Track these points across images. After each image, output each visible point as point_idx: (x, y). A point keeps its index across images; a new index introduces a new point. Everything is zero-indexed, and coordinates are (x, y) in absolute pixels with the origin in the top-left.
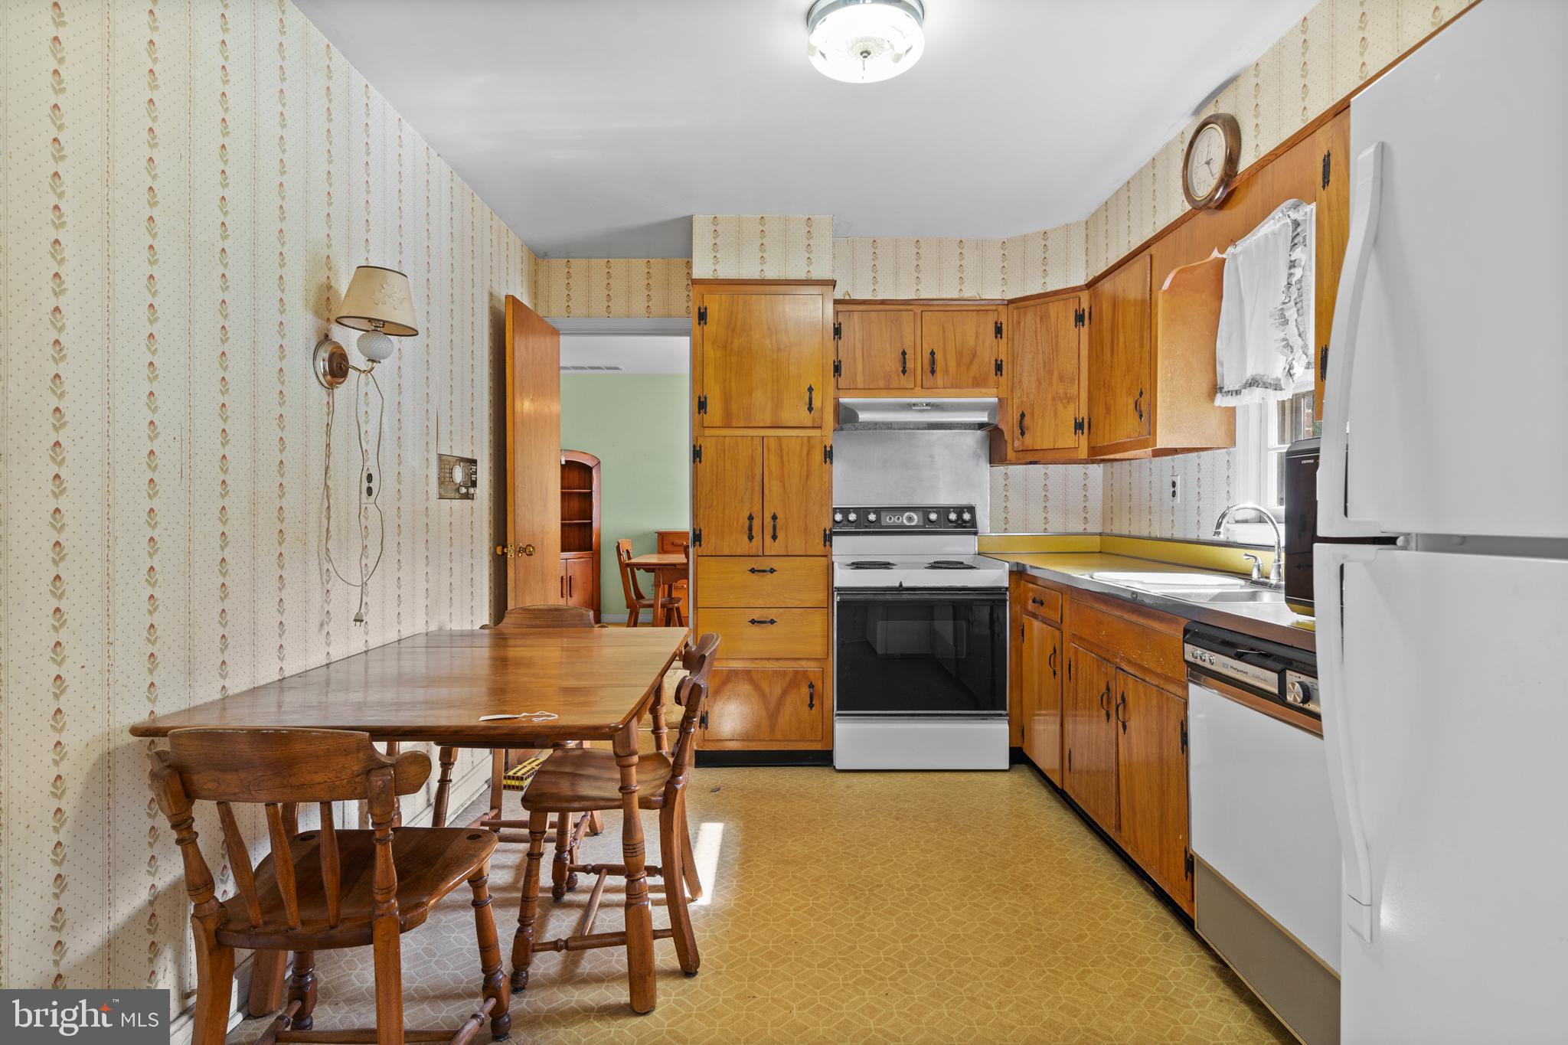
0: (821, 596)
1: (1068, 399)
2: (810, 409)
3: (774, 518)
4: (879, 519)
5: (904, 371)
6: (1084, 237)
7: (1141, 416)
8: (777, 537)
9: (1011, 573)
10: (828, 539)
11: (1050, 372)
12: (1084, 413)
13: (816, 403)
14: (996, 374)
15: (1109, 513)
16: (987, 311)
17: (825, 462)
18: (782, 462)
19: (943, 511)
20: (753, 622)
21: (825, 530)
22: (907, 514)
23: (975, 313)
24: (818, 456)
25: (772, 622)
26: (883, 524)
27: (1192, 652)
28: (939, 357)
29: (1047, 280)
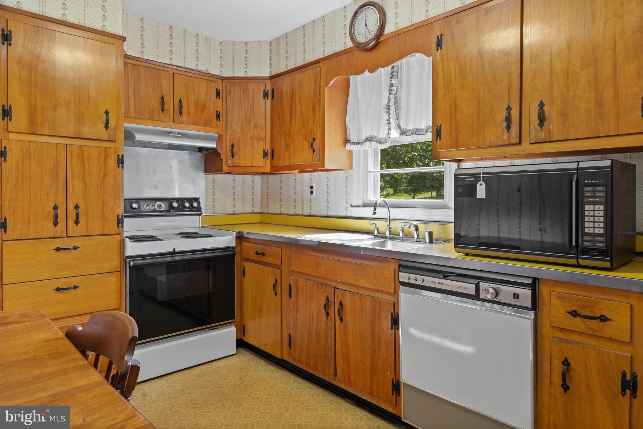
0: (115, 263)
1: (260, 139)
2: (107, 127)
3: (77, 207)
4: (139, 206)
5: (163, 110)
6: (269, 50)
7: (314, 151)
8: (79, 222)
9: (237, 237)
10: (120, 222)
11: (249, 123)
12: (268, 148)
13: (112, 123)
14: (217, 120)
15: (265, 201)
16: (212, 81)
17: (118, 167)
18: (84, 165)
19: (181, 201)
20: (58, 290)
21: (118, 216)
22: (158, 203)
23: (205, 81)
24: (113, 162)
25: (75, 287)
26: (142, 210)
27: (404, 277)
28: (184, 104)
29: (247, 70)
